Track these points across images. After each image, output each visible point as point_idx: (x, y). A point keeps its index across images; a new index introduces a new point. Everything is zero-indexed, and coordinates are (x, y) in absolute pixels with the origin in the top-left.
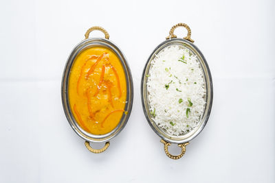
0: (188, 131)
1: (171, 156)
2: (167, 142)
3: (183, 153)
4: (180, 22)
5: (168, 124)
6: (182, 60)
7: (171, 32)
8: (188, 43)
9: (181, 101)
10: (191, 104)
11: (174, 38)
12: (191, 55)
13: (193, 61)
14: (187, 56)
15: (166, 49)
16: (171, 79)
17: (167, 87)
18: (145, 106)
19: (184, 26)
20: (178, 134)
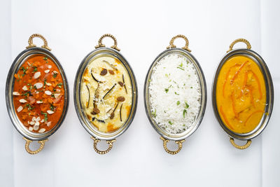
0: (184, 129)
1: (169, 152)
2: (166, 139)
3: (180, 149)
4: (179, 34)
5: (167, 124)
6: (181, 67)
7: (172, 42)
8: (186, 52)
9: (178, 103)
10: (188, 106)
11: (174, 47)
12: (188, 63)
13: (190, 68)
14: (185, 63)
15: (166, 57)
16: (171, 83)
17: (167, 90)
18: (147, 107)
19: (183, 37)
20: (175, 132)
